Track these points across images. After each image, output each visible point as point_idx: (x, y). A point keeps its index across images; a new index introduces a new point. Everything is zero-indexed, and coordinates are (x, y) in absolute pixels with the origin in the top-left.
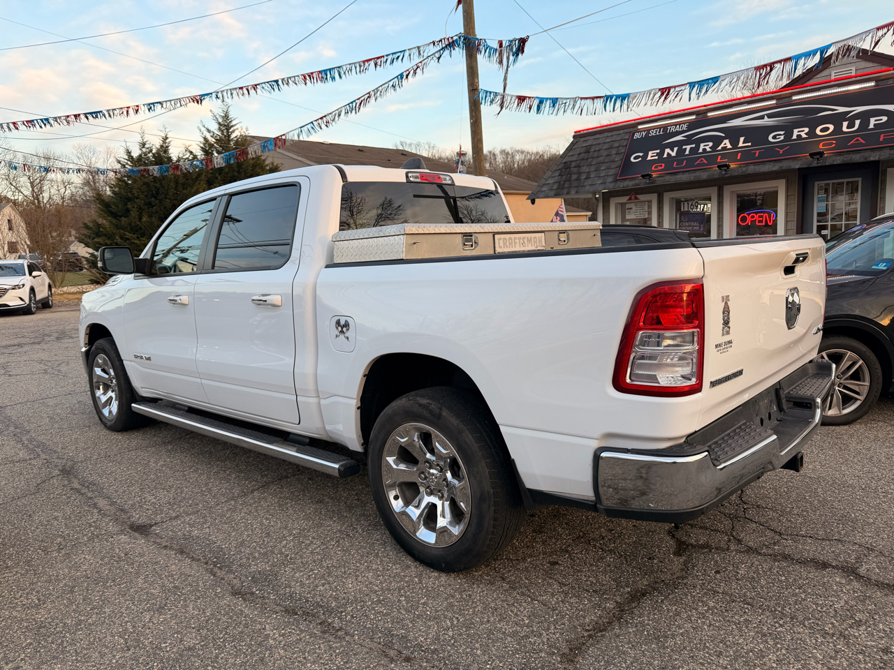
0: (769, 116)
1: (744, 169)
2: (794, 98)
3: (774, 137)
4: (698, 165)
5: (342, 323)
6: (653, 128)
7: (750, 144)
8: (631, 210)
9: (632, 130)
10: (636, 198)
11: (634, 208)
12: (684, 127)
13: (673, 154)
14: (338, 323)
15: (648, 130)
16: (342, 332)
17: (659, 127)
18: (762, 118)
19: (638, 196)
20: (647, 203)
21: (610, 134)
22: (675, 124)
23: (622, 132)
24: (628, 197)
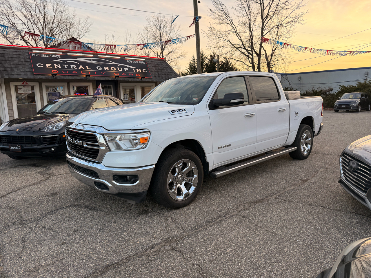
0: (93, 60)
1: (93, 78)
2: (99, 56)
3: (98, 68)
4: (74, 74)
5: (297, 113)
6: (43, 53)
7: (91, 69)
8: (21, 89)
9: (30, 51)
10: (26, 83)
11: (23, 88)
12: (59, 56)
13: (60, 67)
14: (296, 113)
15: (40, 54)
16: (297, 115)
17: (46, 54)
18: (90, 60)
19: (27, 82)
20: (30, 87)
21: (14, 50)
22: (54, 54)
23: (22, 51)
24: (22, 83)
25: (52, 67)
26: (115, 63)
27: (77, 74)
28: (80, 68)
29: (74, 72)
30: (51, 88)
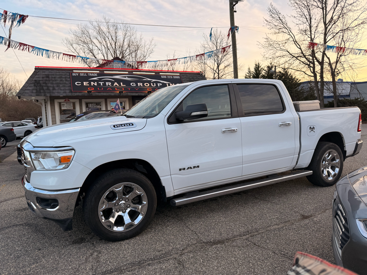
0: (128, 77)
1: (127, 94)
2: (134, 73)
3: (132, 84)
4: (108, 90)
5: (312, 127)
6: (82, 73)
7: (125, 85)
8: (64, 106)
9: (71, 71)
10: (69, 101)
11: (66, 105)
12: (96, 75)
13: (96, 85)
14: (310, 128)
15: (79, 73)
16: (312, 130)
17: (85, 73)
18: (125, 77)
19: (69, 100)
20: (72, 103)
21: (57, 71)
22: (92, 73)
23: (64, 71)
24: (65, 100)
25: (88, 85)
26: (149, 79)
27: (111, 90)
28: (114, 85)
29: (109, 89)
30: (90, 104)
